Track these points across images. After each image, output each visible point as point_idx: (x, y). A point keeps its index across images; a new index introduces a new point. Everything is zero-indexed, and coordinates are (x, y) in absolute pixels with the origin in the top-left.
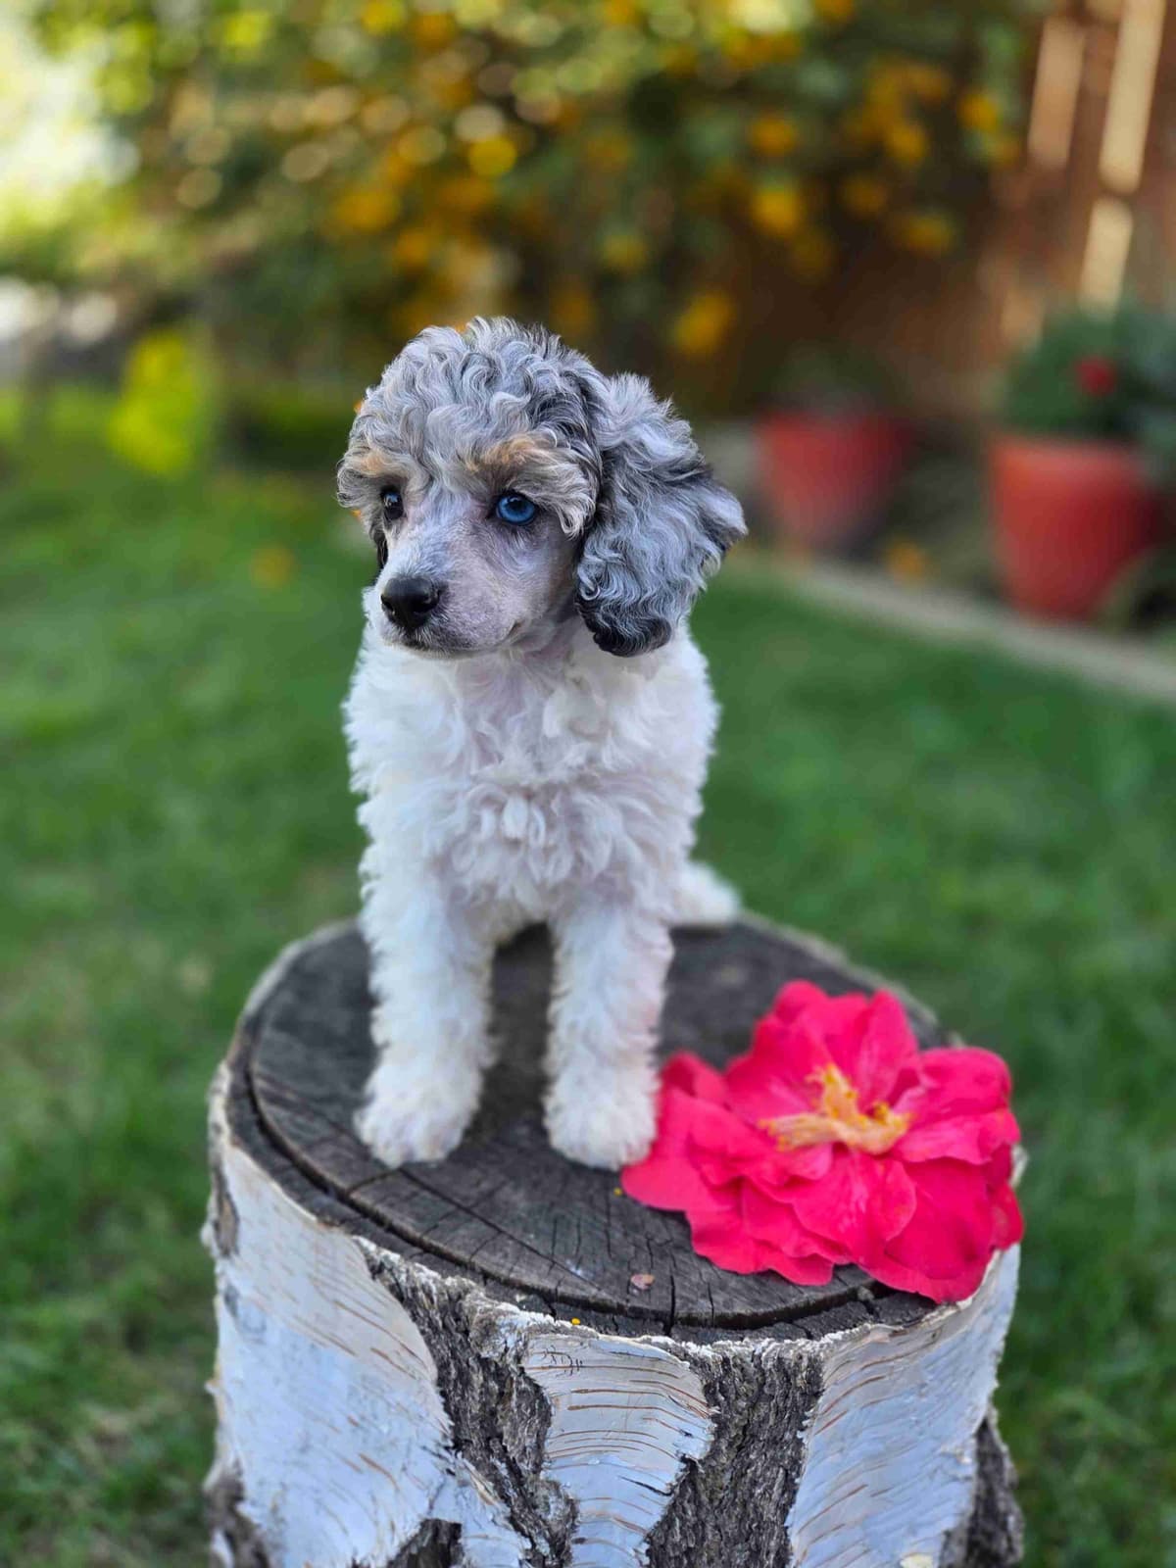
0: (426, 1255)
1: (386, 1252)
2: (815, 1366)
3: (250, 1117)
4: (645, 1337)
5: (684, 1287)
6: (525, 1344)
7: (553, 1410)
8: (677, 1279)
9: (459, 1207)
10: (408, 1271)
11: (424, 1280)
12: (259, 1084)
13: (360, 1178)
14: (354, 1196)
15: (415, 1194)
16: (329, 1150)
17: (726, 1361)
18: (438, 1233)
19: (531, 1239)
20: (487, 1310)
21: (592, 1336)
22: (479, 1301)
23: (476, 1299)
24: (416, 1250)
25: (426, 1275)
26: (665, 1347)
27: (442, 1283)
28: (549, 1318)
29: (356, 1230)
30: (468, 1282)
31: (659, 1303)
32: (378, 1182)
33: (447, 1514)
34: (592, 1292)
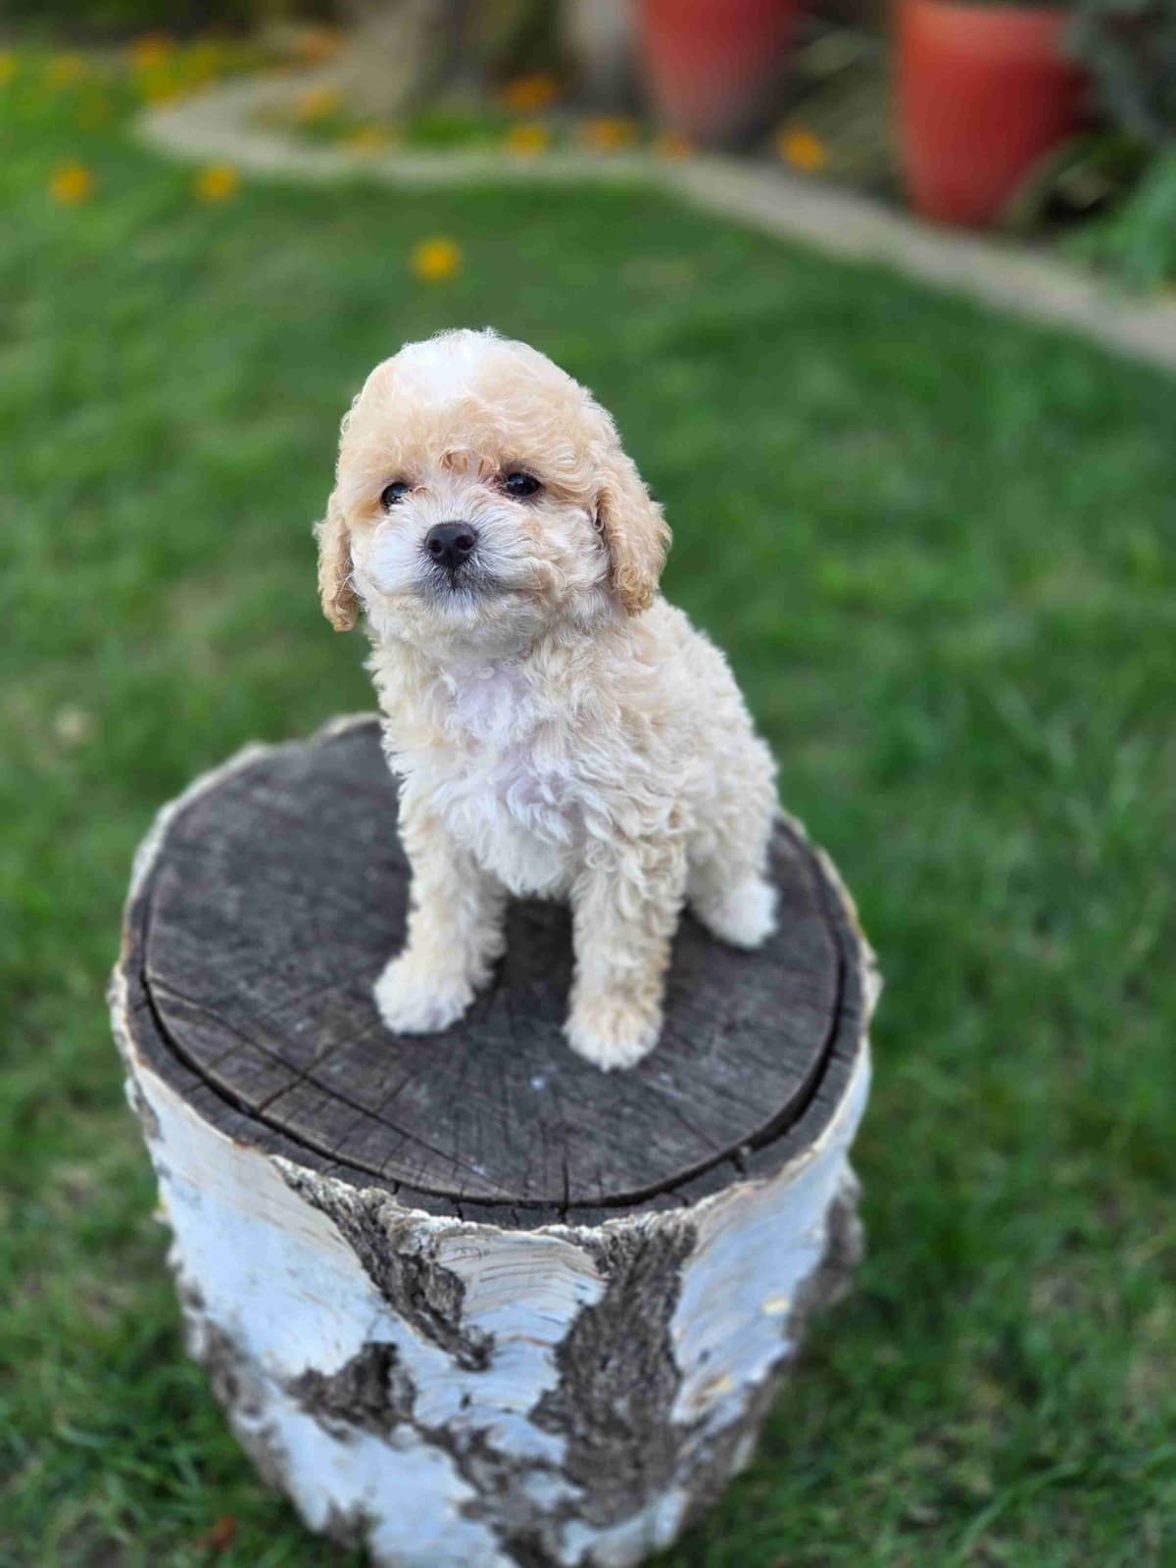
0: (341, 1168)
1: (303, 1170)
2: (691, 1230)
3: (152, 1031)
4: (543, 1228)
5: (576, 1173)
6: (438, 1246)
7: (466, 1285)
8: (570, 1166)
9: (367, 1113)
10: (324, 1188)
11: (340, 1195)
12: (157, 992)
13: (269, 1094)
14: (266, 1113)
15: (323, 1104)
16: (236, 1063)
17: (614, 1239)
18: (347, 1147)
19: (435, 1140)
20: (400, 1221)
21: (496, 1233)
22: (393, 1211)
23: (389, 1209)
24: (330, 1164)
25: (342, 1190)
26: (561, 1235)
27: (357, 1196)
28: (457, 1220)
29: (273, 1149)
30: (381, 1192)
31: (554, 1194)
32: (287, 1096)
33: (384, 1335)
34: (493, 1192)
